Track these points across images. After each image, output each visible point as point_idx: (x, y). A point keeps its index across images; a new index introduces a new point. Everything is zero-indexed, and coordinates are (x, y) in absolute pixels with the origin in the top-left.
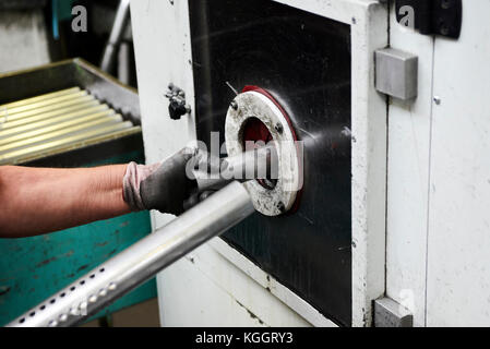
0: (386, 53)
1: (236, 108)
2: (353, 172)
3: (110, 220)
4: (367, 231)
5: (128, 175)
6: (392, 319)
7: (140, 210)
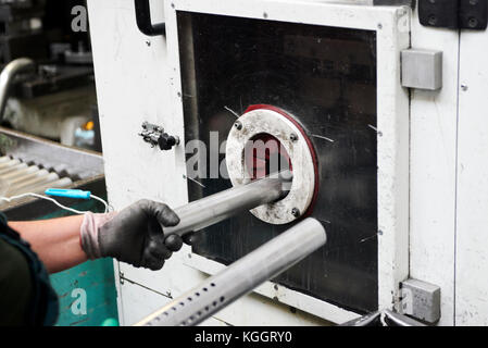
0: (409, 51)
1: (239, 128)
2: (379, 164)
3: (66, 272)
4: (395, 217)
5: (84, 223)
6: (423, 296)
7: (97, 257)
